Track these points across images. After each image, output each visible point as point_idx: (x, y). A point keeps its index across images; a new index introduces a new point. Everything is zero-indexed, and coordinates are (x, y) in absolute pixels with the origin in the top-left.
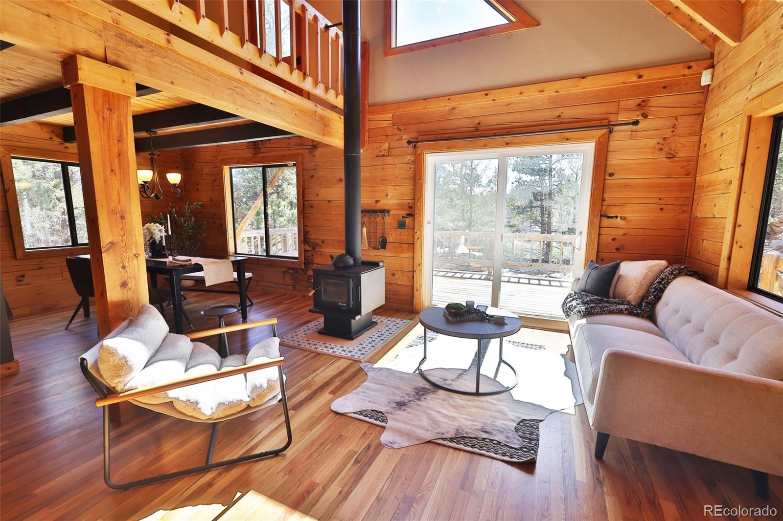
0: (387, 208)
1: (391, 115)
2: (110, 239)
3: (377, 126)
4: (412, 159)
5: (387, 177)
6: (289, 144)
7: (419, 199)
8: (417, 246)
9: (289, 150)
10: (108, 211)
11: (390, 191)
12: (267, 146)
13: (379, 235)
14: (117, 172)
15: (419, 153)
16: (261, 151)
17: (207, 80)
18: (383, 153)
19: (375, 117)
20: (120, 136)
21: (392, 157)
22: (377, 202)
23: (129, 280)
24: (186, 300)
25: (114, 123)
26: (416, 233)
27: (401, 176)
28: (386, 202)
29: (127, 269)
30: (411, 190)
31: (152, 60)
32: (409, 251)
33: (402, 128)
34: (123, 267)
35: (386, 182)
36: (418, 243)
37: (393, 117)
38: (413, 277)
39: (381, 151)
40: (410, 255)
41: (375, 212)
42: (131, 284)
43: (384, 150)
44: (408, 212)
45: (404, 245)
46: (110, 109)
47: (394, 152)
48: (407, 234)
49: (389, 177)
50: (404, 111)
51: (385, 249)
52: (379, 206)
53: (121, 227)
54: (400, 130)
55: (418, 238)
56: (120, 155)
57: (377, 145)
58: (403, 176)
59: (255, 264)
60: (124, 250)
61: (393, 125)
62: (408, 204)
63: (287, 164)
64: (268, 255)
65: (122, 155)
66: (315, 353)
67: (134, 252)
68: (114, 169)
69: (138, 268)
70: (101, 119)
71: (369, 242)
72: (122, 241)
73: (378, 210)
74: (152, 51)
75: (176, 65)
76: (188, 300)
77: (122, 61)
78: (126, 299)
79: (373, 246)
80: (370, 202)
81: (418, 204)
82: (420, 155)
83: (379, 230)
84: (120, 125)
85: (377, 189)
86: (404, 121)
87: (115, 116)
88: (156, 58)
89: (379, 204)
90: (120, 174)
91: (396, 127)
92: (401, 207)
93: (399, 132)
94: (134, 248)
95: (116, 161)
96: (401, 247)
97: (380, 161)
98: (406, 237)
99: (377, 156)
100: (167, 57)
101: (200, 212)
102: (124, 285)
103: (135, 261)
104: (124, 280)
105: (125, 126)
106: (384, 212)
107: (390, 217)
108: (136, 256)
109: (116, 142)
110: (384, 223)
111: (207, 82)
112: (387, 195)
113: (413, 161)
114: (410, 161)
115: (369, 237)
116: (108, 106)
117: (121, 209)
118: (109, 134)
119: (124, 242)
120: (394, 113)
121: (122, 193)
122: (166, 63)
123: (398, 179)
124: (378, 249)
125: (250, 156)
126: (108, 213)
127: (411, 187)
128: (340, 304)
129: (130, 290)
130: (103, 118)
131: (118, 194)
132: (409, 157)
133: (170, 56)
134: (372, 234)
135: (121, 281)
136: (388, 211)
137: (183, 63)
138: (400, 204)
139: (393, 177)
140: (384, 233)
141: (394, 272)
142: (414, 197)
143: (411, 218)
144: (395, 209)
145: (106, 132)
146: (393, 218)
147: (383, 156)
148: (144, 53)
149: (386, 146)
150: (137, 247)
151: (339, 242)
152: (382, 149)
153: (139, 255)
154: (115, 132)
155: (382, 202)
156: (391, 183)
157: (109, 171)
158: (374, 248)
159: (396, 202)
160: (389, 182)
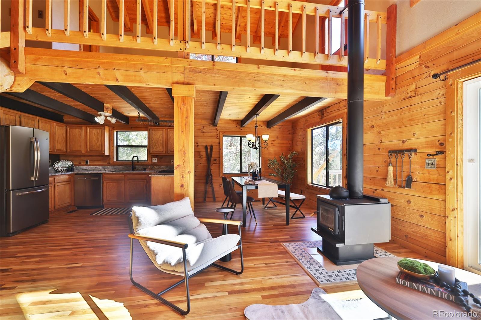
0: (414, 147)
1: (418, 57)
2: (178, 164)
3: (404, 71)
4: (443, 91)
5: (414, 117)
6: (339, 107)
7: (451, 134)
8: (450, 186)
9: (339, 111)
10: (178, 150)
11: (417, 129)
12: (327, 112)
13: (405, 174)
14: (184, 132)
15: (450, 83)
16: (325, 116)
17: (235, 78)
18: (410, 94)
19: (403, 64)
20: (187, 116)
21: (420, 96)
22: (404, 142)
23: (184, 184)
24: (276, 207)
25: (185, 110)
26: (448, 172)
27: (429, 113)
28: (413, 141)
29: (184, 178)
30: (442, 125)
31: (206, 77)
32: (439, 192)
33: (429, 64)
34: (183, 177)
35: (413, 122)
36: (451, 184)
37: (420, 57)
38: (446, 223)
39: (408, 94)
40: (441, 197)
41: (402, 151)
42: (185, 186)
43: (411, 92)
44: (438, 150)
45: (434, 186)
46: (184, 104)
47: (421, 91)
48: (436, 173)
49: (416, 116)
50: (432, 47)
51: (410, 188)
52: (407, 146)
53: (184, 158)
54: (429, 67)
55: (451, 179)
56: (186, 124)
57: (405, 88)
58: (431, 113)
59: (318, 191)
60: (184, 169)
61: (420, 65)
62: (439, 141)
63: (339, 122)
64: (327, 186)
65: (187, 125)
66: (296, 263)
67: (188, 171)
68: (183, 131)
69: (189, 179)
70: (180, 109)
71: (395, 181)
72: (183, 165)
73: (404, 150)
74: (206, 73)
75: (218, 75)
76: (277, 207)
77: (191, 81)
78: (182, 193)
79: (399, 184)
80: (397, 142)
81: (450, 140)
82: (451, 85)
83: (405, 169)
84: (187, 110)
85: (404, 129)
86: (432, 57)
87: (185, 107)
88: (208, 75)
89: (406, 143)
90: (185, 133)
91: (423, 66)
92: (430, 145)
93: (427, 69)
94: (188, 169)
95: (184, 127)
96: (430, 187)
97: (407, 103)
98: (436, 176)
99: (404, 99)
100: (214, 73)
101: (297, 158)
102: (182, 186)
103: (188, 175)
104: (182, 184)
105: (189, 110)
106: (410, 151)
107: (418, 155)
108: (189, 172)
109: (185, 118)
110: (410, 161)
111: (236, 80)
112: (414, 134)
113: (443, 95)
114: (440, 95)
115: (395, 175)
116: (183, 103)
117: (184, 150)
118: (182, 115)
119: (184, 165)
120: (420, 53)
121: (185, 142)
122: (212, 76)
123: (426, 116)
124: (404, 187)
125: (319, 120)
126: (179, 152)
127: (442, 122)
128: (329, 229)
129: (185, 189)
130: (181, 109)
131: (184, 143)
132: (439, 91)
133: (214, 72)
134: (398, 173)
135: (181, 184)
136: (415, 150)
137: (222, 73)
138: (429, 142)
139: (420, 115)
140: (410, 172)
141: (422, 213)
142: (445, 133)
143: (441, 156)
144: (423, 148)
145: (181, 115)
146: (421, 157)
147: (410, 97)
148: (202, 75)
149: (413, 87)
150: (190, 168)
151: (370, 179)
152: (409, 91)
153: (190, 172)
154: (185, 115)
155: (409, 141)
156: (418, 122)
157: (181, 132)
158: (400, 186)
159: (424, 140)
160: (417, 121)
